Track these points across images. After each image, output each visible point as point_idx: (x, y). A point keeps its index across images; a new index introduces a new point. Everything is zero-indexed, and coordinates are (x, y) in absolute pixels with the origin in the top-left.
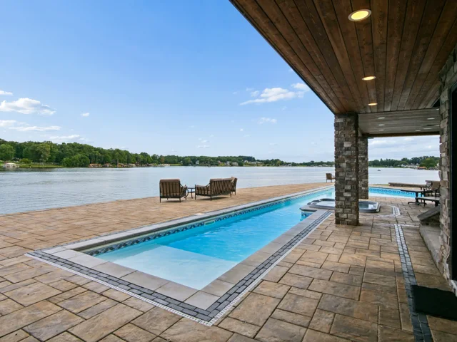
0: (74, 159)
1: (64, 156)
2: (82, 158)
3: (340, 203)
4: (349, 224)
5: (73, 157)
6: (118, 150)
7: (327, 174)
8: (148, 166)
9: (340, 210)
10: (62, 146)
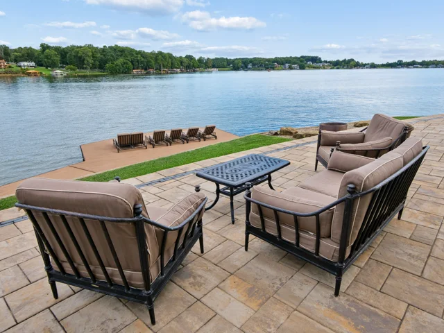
0: (117, 65)
1: (106, 62)
2: (124, 63)
5: (115, 63)
6: (160, 53)
8: (194, 72)
10: (104, 50)
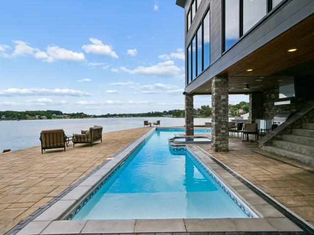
3: (218, 137)
4: (224, 151)
7: (145, 121)
9: (219, 142)
